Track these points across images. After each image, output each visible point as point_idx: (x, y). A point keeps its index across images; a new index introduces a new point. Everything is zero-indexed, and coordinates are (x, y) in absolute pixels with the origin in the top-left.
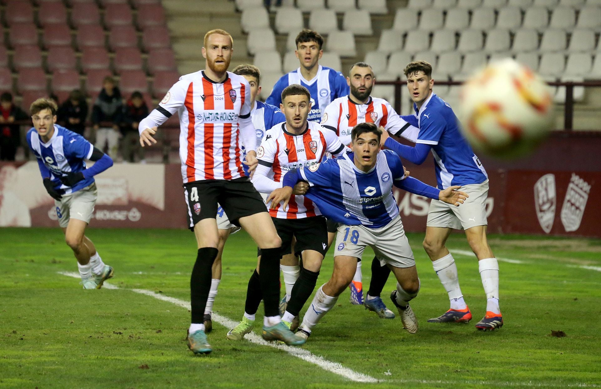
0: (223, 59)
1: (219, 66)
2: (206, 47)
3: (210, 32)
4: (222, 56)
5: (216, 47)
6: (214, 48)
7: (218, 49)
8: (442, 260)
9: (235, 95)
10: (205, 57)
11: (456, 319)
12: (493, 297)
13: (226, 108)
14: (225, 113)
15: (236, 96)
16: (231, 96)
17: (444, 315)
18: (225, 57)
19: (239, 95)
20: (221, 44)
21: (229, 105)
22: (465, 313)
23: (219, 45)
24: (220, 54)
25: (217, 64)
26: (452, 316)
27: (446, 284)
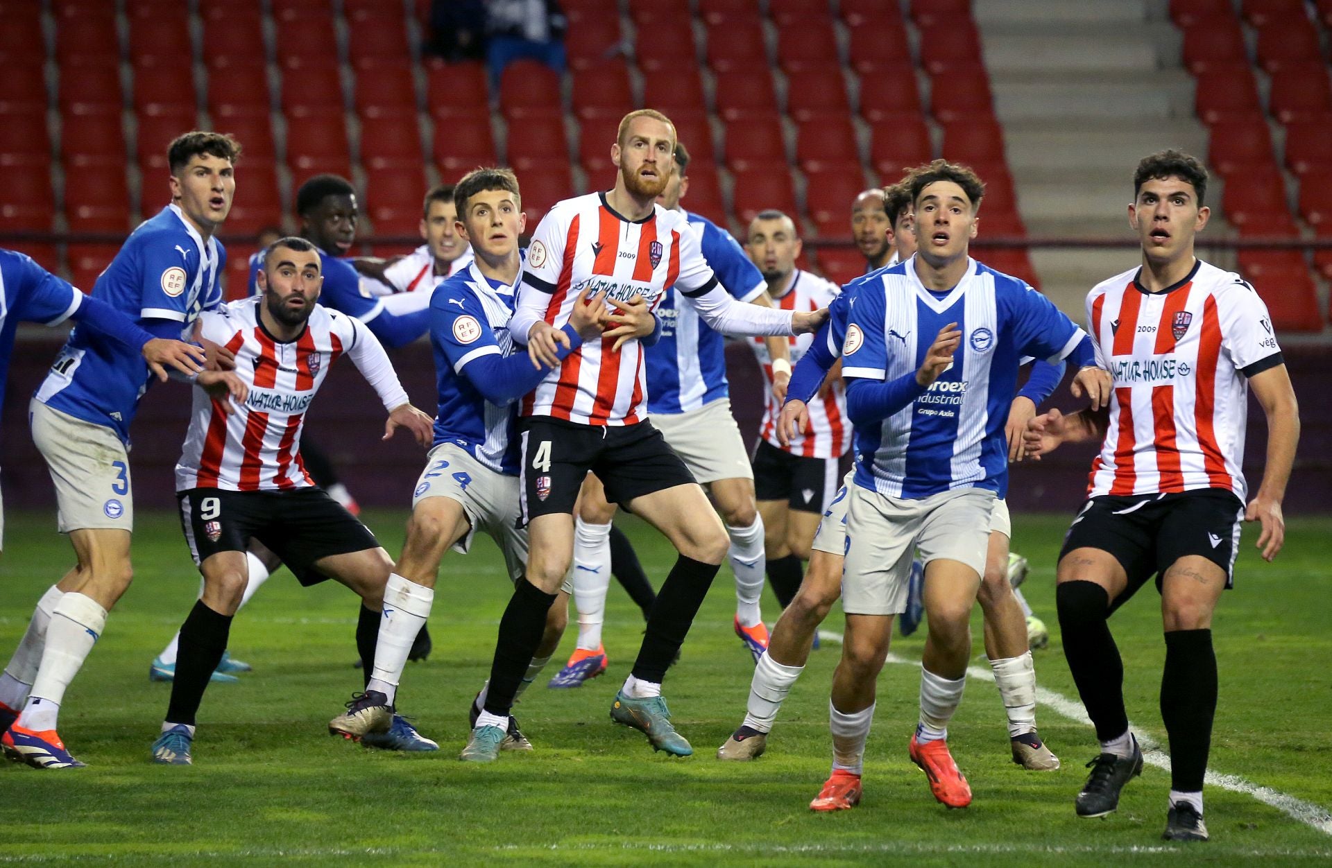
9: (659, 253)
10: (619, 165)
13: (635, 277)
14: (630, 287)
15: (660, 257)
16: (651, 255)
19: (666, 254)
21: (643, 272)
23: (649, 139)
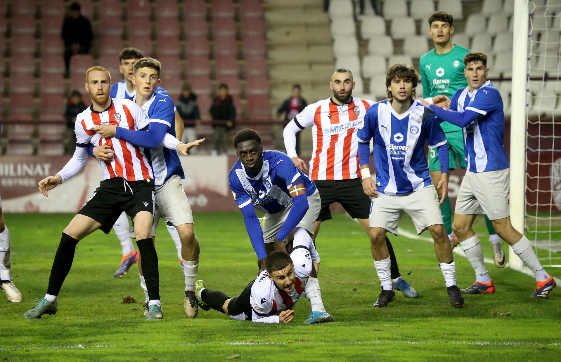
0: (103, 92)
1: (100, 98)
2: (88, 83)
3: (89, 69)
4: (102, 89)
5: (96, 82)
6: (95, 83)
7: (97, 83)
8: (469, 241)
11: (480, 291)
12: (536, 271)
17: (471, 287)
18: (105, 90)
20: (100, 79)
22: (489, 287)
24: (100, 88)
25: (98, 97)
26: (478, 288)
27: (473, 261)
